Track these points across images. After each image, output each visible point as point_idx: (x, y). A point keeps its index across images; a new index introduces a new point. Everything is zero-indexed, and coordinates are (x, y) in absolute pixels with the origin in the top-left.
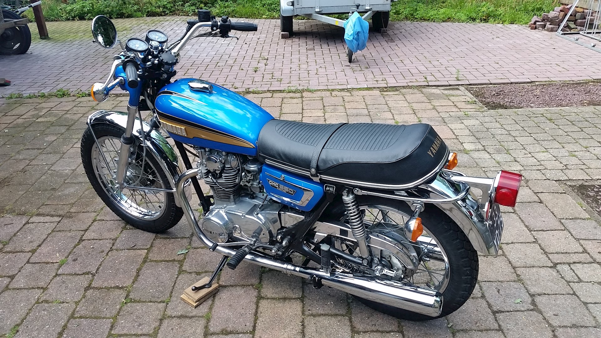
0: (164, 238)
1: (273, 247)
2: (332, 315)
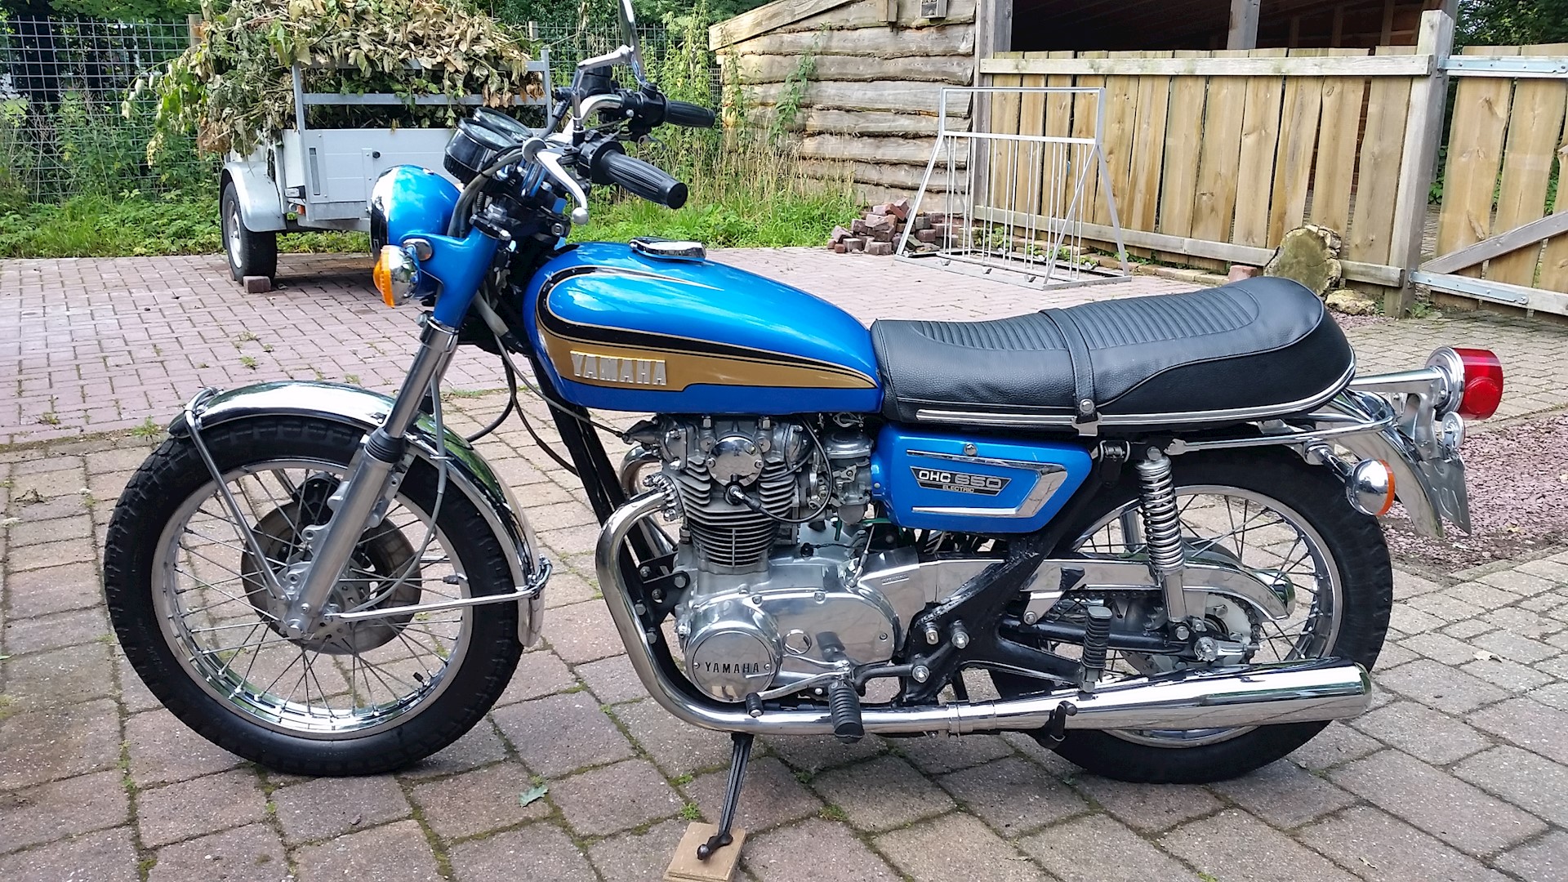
0: (434, 779)
1: (911, 666)
2: (1067, 821)
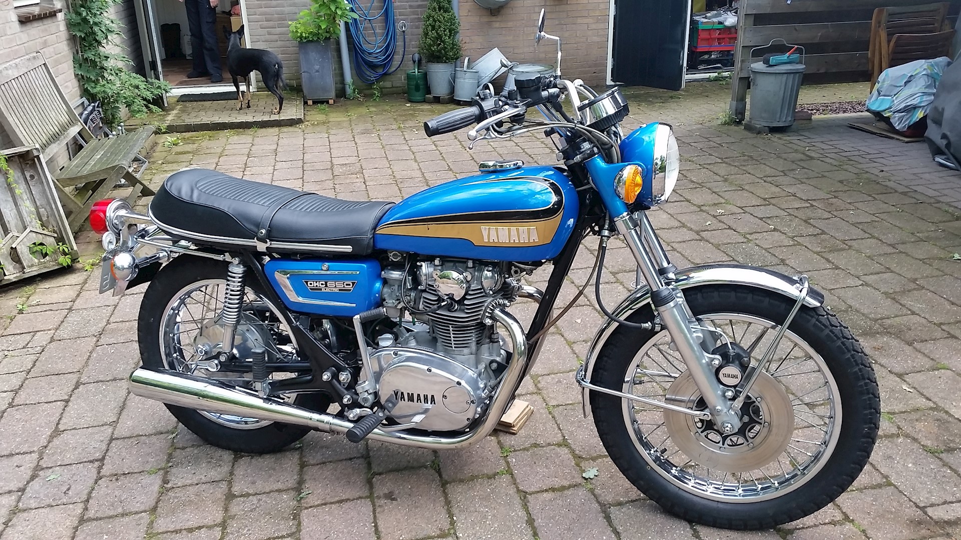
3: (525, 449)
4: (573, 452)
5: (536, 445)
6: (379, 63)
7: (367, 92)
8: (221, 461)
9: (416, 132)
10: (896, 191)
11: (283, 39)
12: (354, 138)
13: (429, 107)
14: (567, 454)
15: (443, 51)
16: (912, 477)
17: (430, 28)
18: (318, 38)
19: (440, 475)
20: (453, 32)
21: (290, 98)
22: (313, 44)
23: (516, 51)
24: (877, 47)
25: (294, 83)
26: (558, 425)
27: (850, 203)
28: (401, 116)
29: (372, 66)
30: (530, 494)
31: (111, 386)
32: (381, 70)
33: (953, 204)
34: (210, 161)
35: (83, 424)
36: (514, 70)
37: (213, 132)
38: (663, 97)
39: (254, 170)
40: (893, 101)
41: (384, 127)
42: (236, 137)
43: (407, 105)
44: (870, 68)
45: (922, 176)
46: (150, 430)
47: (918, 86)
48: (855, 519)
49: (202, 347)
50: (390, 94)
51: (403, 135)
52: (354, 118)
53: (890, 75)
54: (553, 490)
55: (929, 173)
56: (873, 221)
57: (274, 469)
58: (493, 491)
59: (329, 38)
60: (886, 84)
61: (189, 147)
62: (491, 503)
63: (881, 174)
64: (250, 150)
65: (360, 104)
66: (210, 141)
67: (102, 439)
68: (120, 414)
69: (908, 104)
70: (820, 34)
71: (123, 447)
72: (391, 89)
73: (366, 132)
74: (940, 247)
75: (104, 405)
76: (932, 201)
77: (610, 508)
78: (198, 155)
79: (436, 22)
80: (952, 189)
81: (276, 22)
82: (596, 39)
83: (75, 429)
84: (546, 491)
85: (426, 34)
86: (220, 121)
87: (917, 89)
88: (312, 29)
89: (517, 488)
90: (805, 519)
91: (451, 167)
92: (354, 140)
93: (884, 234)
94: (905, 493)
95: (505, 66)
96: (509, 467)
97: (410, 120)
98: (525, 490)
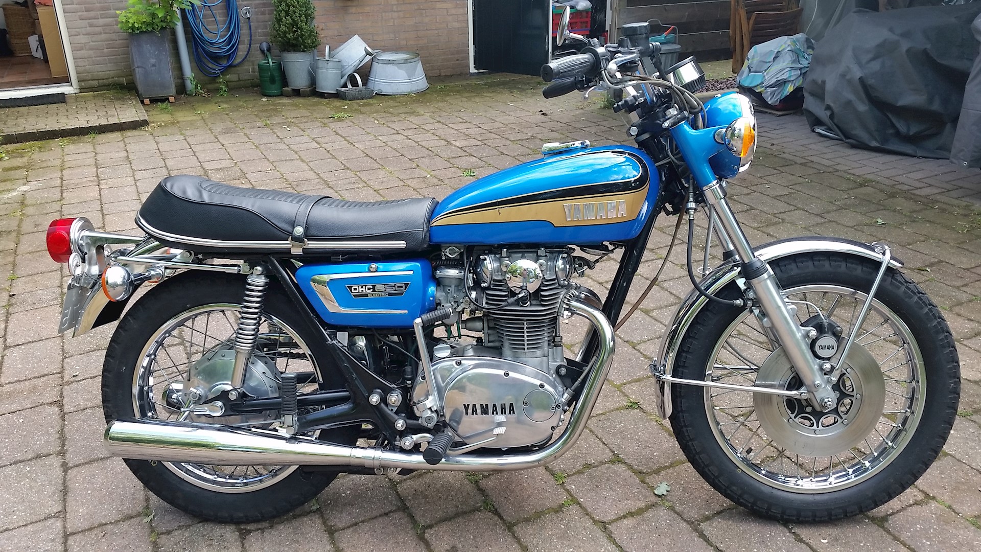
3: (579, 472)
4: (630, 467)
5: (588, 466)
6: (222, 54)
7: (210, 86)
8: (225, 541)
9: (288, 129)
10: (796, 163)
11: (107, 31)
12: (217, 138)
13: (290, 101)
14: (625, 470)
15: (300, 39)
16: (960, 443)
17: (283, 14)
18: (153, 28)
19: (501, 517)
20: (309, 17)
21: (123, 98)
22: (146, 35)
23: (375, 38)
24: (738, 25)
25: (124, 80)
26: (600, 439)
27: (761, 177)
28: (262, 111)
29: (215, 58)
30: (609, 524)
31: (37, 465)
32: (225, 62)
33: (849, 171)
34: (51, 176)
35: (18, 522)
36: (378, 58)
37: (43, 142)
38: (532, 83)
39: (110, 182)
40: (765, 77)
41: (248, 125)
42: (72, 147)
43: (264, 99)
44: (732, 46)
45: (811, 146)
46: (113, 516)
47: (785, 62)
48: (935, 495)
49: (195, 391)
50: (237, 88)
51: (275, 133)
52: (207, 116)
53: (759, 52)
54: (632, 514)
55: (815, 143)
56: (790, 193)
57: (297, 542)
58: (566, 525)
59: (166, 28)
60: (756, 60)
61: (18, 162)
62: (573, 541)
63: (774, 148)
64: (96, 159)
65: (206, 101)
66: (41, 153)
67: (51, 537)
68: (65, 500)
69: (779, 79)
70: (687, 13)
71: (87, 543)
72: (238, 83)
73: (227, 131)
74: (861, 213)
75: (38, 492)
76: (831, 170)
77: (699, 525)
78: (34, 169)
79: (289, 7)
80: (842, 157)
81: (98, 13)
82: (456, 25)
83: (7, 530)
84: (625, 517)
85: (279, 21)
86: (48, 128)
87: (785, 64)
88: (145, 18)
89: (593, 519)
90: (891, 502)
91: (347, 165)
92: (218, 141)
93: (807, 205)
94: (964, 461)
95: (370, 54)
96: (572, 496)
97: (276, 116)
98: (602, 519)
